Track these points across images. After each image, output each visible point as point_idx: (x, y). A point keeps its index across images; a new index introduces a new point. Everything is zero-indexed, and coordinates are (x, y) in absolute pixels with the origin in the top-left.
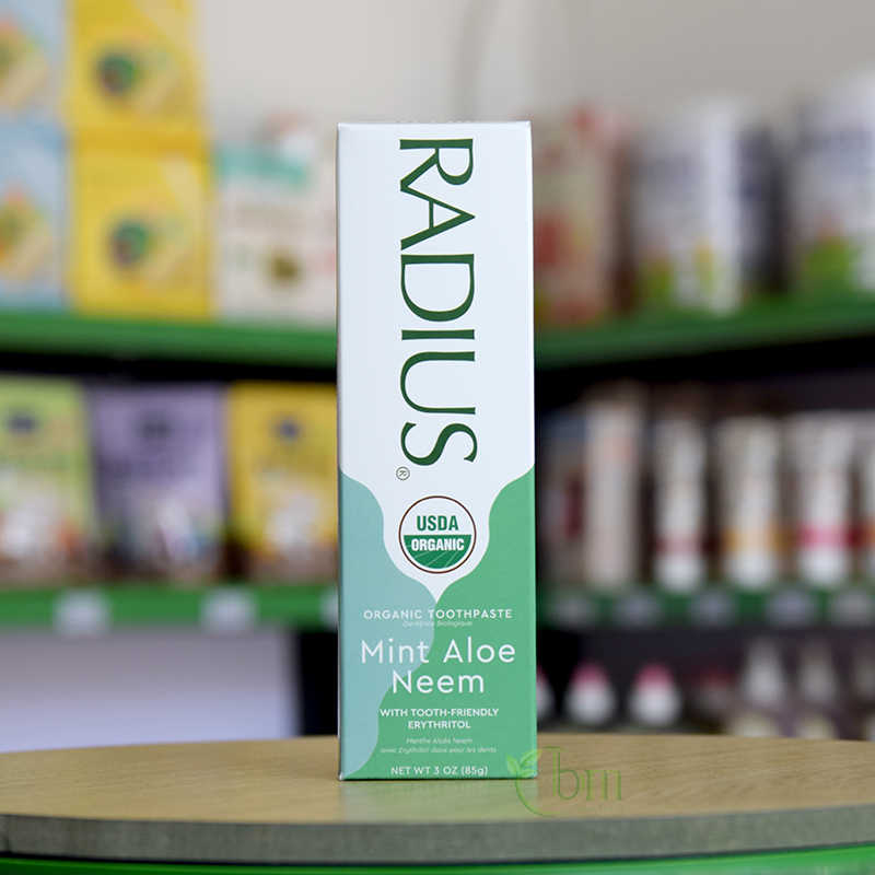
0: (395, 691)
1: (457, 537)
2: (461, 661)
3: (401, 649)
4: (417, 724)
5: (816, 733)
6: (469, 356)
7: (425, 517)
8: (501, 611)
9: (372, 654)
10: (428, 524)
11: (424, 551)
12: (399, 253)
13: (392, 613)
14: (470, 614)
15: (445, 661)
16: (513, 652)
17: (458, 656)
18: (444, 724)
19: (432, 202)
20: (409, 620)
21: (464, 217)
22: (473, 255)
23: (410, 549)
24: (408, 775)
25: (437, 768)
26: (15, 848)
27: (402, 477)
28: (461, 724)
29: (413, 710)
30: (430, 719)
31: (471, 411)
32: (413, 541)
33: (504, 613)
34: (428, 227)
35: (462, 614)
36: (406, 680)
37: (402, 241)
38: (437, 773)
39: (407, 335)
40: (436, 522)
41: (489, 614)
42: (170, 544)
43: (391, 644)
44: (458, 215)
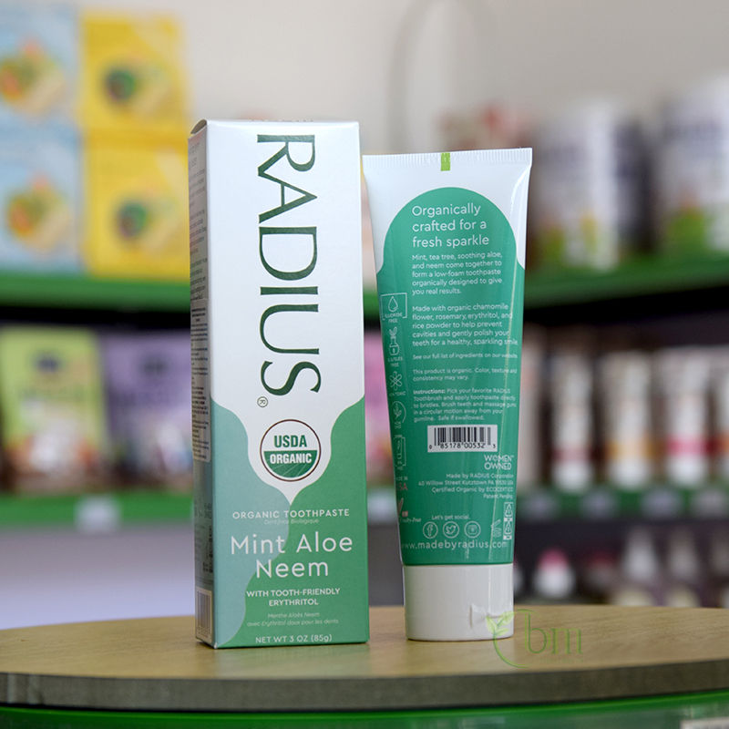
0: (258, 576)
1: (306, 452)
2: (310, 550)
3: (263, 542)
4: (276, 603)
5: (682, 603)
6: (314, 308)
7: (280, 437)
8: (341, 510)
9: (240, 547)
10: (283, 442)
11: (280, 464)
12: (258, 225)
13: (255, 514)
14: (317, 513)
15: (298, 551)
16: (351, 543)
17: (308, 547)
18: (297, 602)
19: (284, 184)
20: (269, 519)
21: (309, 197)
22: (315, 228)
23: (269, 463)
24: (269, 643)
25: (292, 637)
26: (48, 702)
27: (262, 405)
28: (311, 602)
29: (273, 591)
30: (287, 598)
31: (316, 351)
32: (271, 456)
33: (343, 512)
34: (280, 205)
35: (311, 513)
36: (267, 567)
37: (261, 216)
38: (292, 641)
39: (265, 291)
40: (289, 440)
41: (332, 513)
42: (167, 459)
43: (255, 539)
44: (304, 195)
